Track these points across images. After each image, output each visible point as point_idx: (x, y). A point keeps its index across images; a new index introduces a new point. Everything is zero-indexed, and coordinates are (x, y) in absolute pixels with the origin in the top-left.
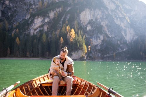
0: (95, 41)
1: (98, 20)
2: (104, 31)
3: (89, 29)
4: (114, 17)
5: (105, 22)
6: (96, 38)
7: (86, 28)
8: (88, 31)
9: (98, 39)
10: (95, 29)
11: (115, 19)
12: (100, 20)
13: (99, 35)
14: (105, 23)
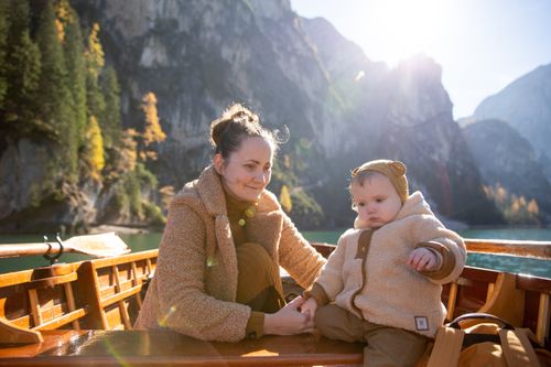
0: (189, 126)
1: (209, 35)
2: (231, 85)
3: (155, 61)
4: (275, 50)
5: (238, 54)
6: (190, 110)
7: (137, 54)
8: (146, 70)
9: (204, 117)
10: (186, 65)
11: (282, 55)
12: (218, 38)
13: (209, 99)
14: (238, 58)
